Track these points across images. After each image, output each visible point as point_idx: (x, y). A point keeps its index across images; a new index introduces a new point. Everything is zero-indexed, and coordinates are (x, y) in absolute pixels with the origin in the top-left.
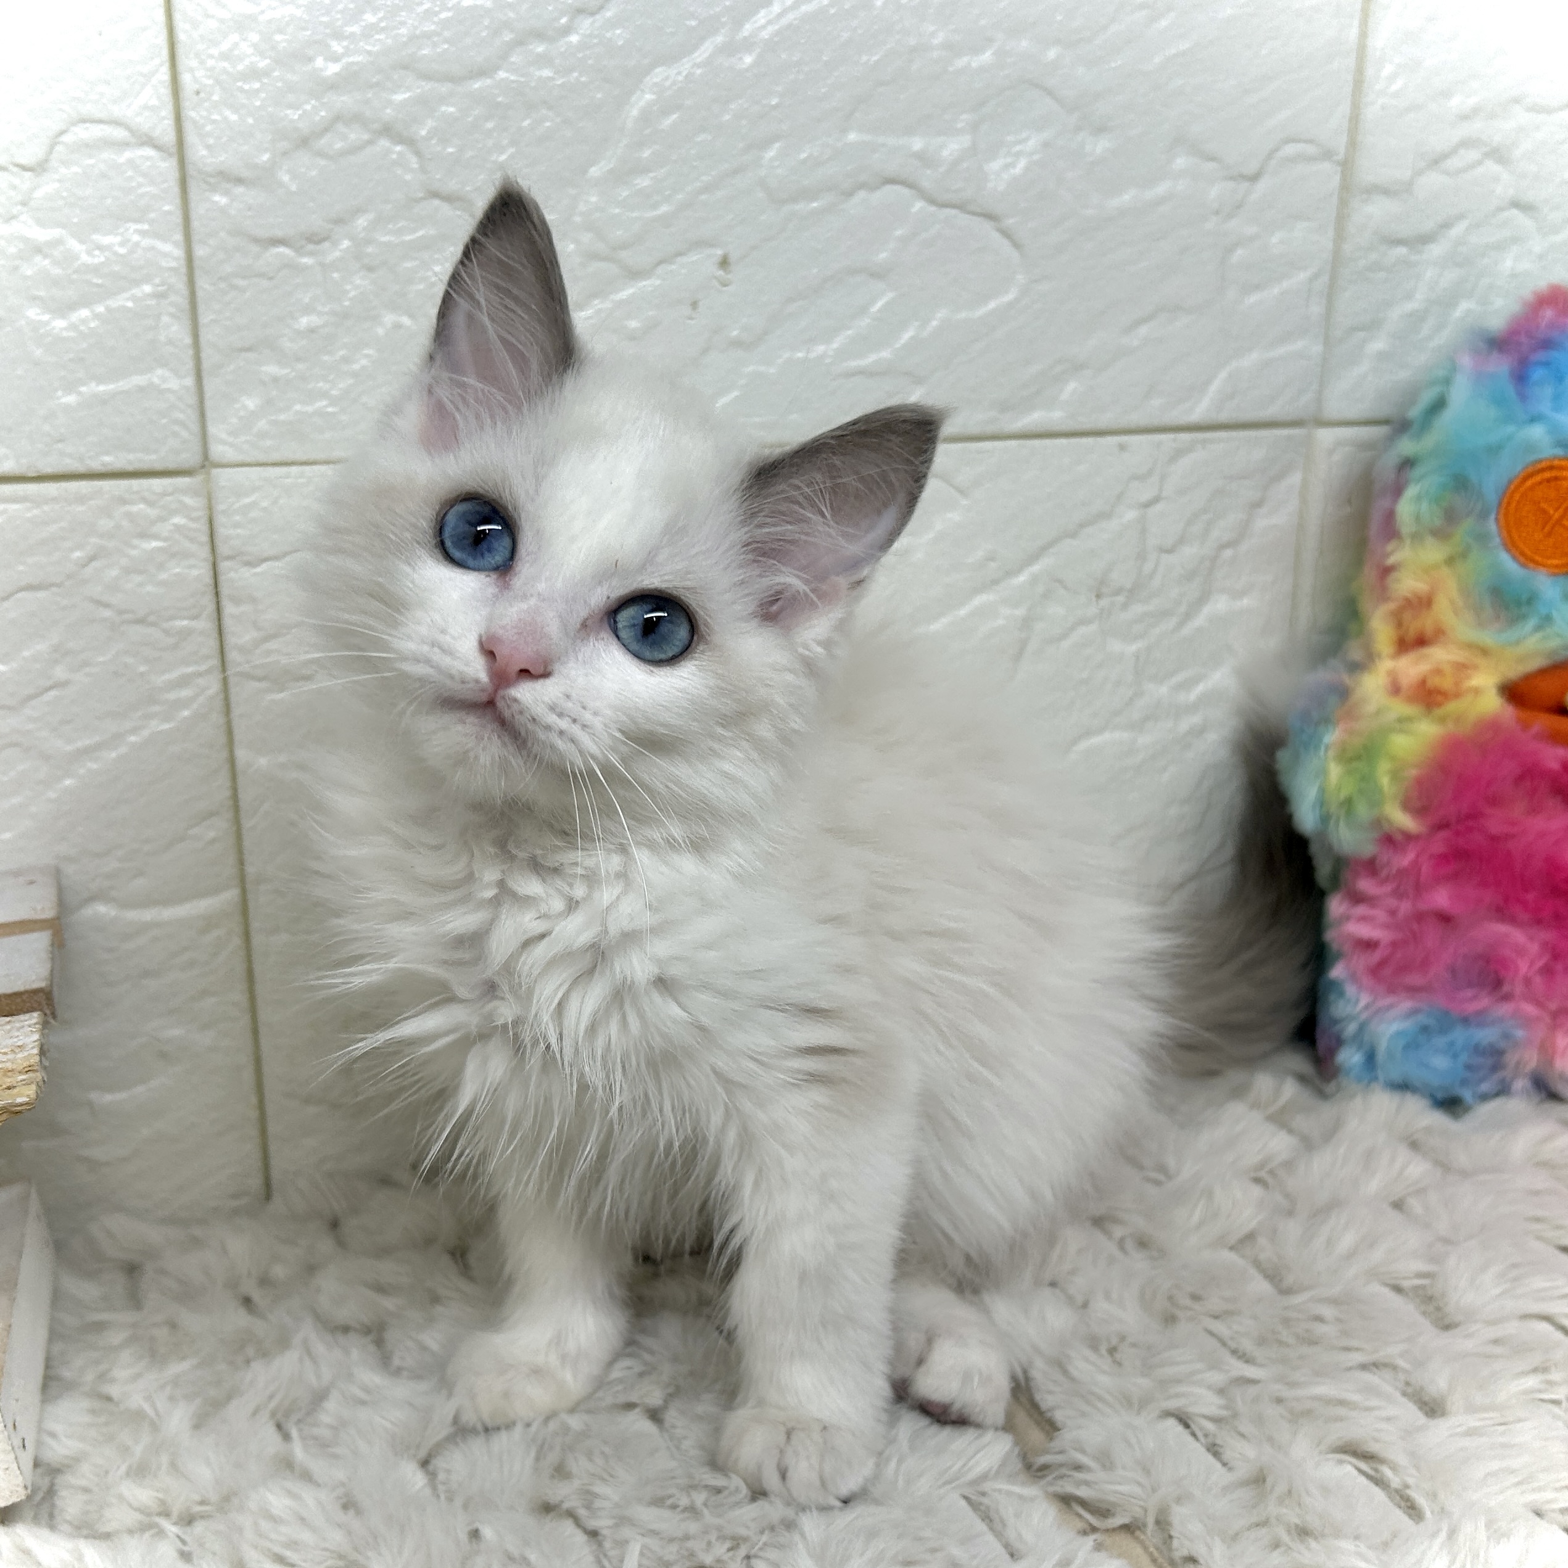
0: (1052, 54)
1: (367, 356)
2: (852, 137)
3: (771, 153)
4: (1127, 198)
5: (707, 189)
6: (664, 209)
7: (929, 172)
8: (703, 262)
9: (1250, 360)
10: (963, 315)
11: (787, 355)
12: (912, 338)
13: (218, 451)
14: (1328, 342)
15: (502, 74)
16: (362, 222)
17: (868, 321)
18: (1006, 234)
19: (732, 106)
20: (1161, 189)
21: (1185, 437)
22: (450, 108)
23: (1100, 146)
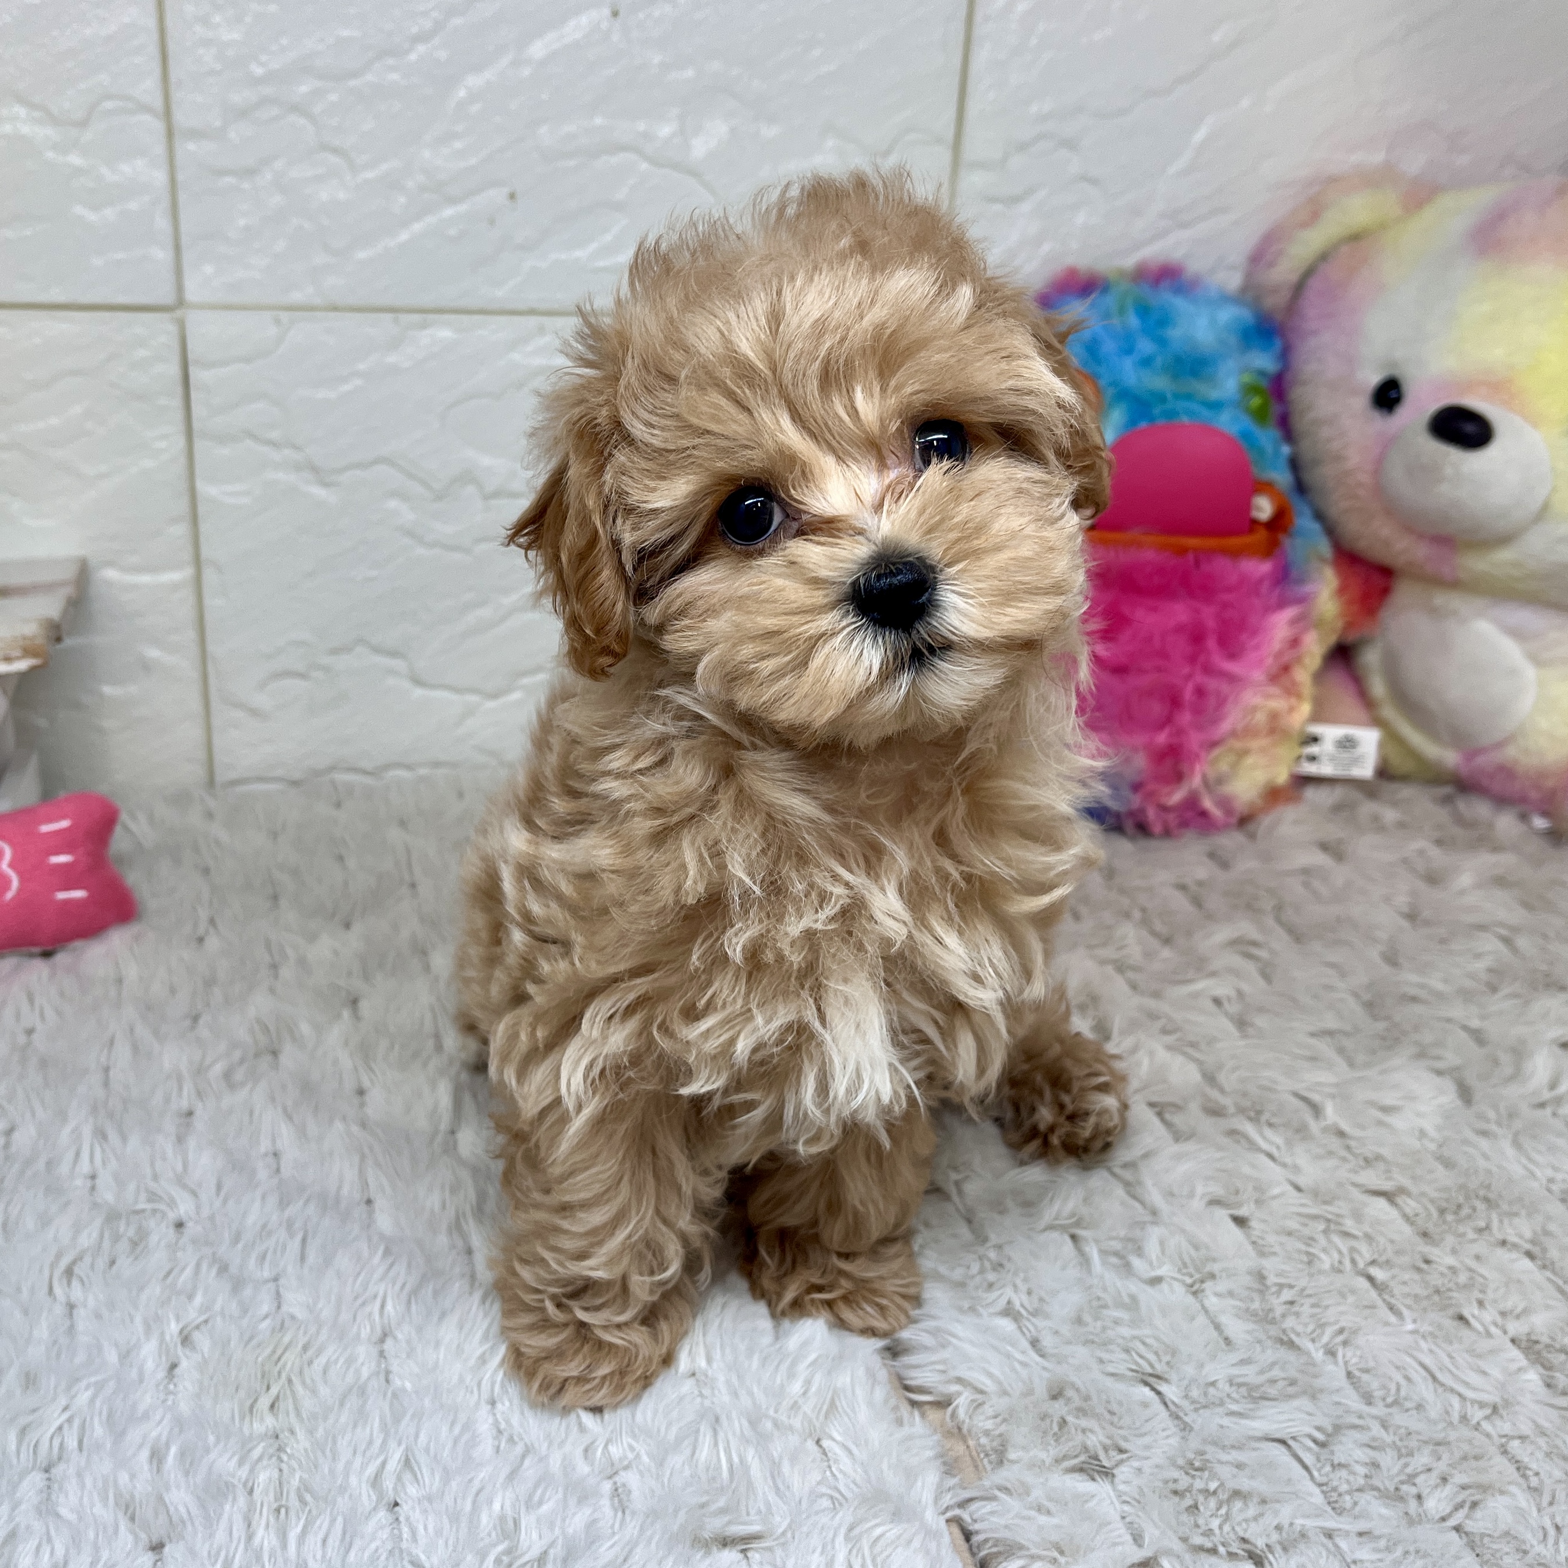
0: (735, 71)
2: (598, 121)
3: (543, 130)
5: (500, 150)
6: (473, 161)
7: (650, 144)
8: (497, 195)
11: (555, 256)
13: (190, 297)
15: (370, 77)
16: (279, 165)
17: (609, 237)
18: (706, 185)
22: (333, 97)
23: (772, 131)
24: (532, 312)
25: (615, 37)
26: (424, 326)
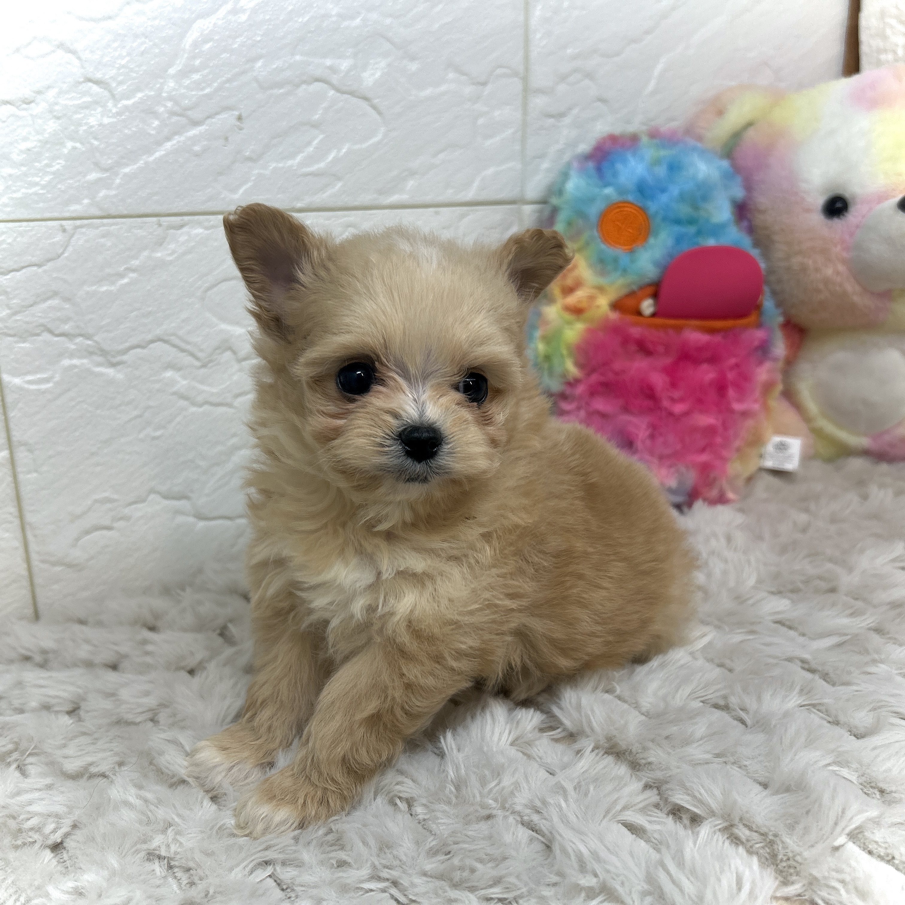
0: (388, 21)
1: (59, 164)
2: (298, 58)
3: (259, 64)
4: (428, 92)
5: (228, 81)
6: (207, 90)
7: (335, 76)
8: (229, 118)
9: (490, 171)
10: (357, 147)
11: (274, 165)
12: (334, 157)
14: (524, 163)
16: (51, 94)
17: (312, 149)
18: (374, 107)
19: (238, 40)
20: (443, 88)
21: (465, 208)
23: (414, 67)
26: (182, 226)
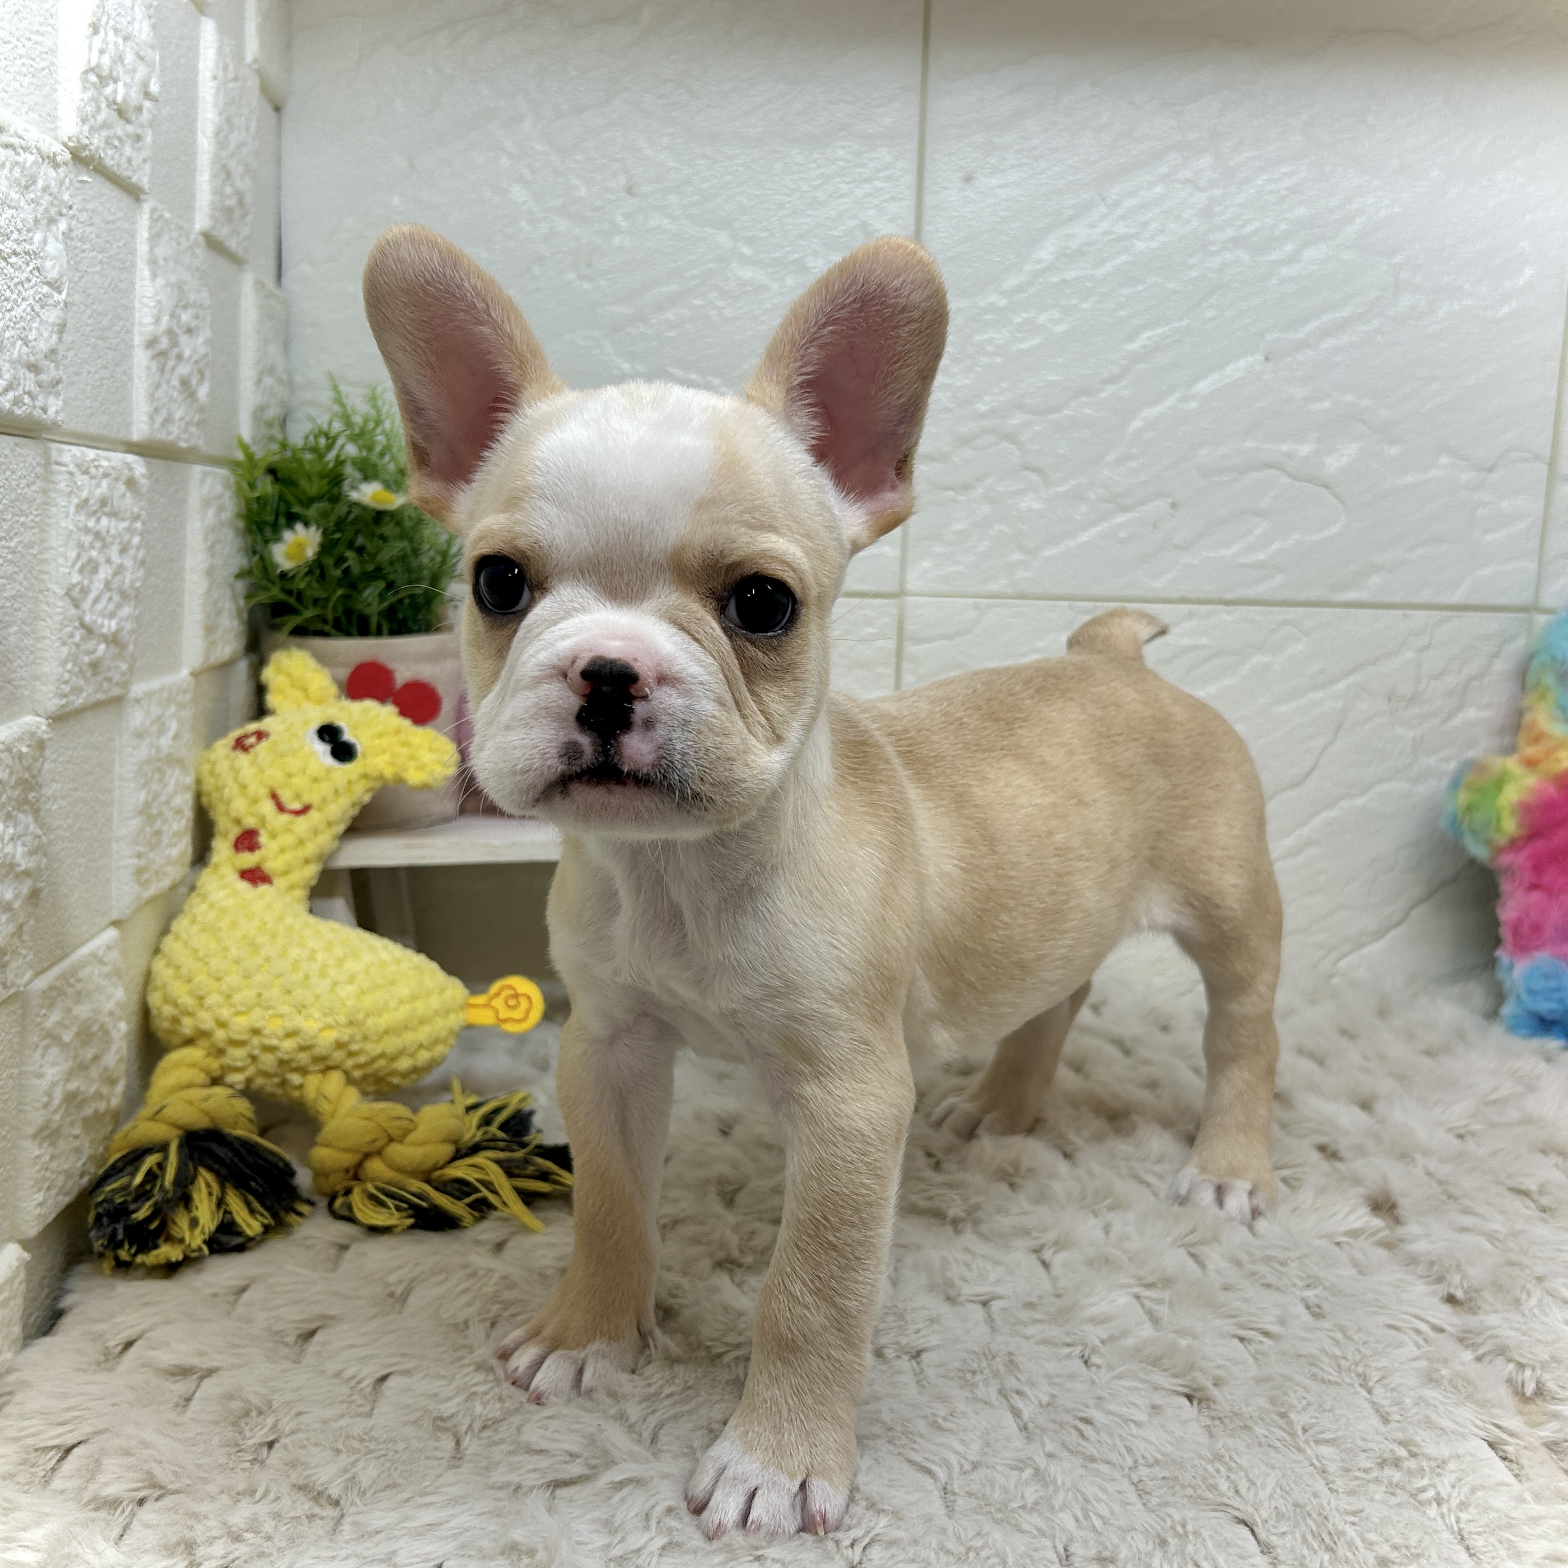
0: (1365, 402)
1: (984, 545)
2: (1249, 444)
3: (1203, 452)
4: (1410, 479)
5: (1166, 469)
6: (1145, 477)
7: (1291, 462)
8: (1161, 505)
9: (1488, 571)
11: (1205, 554)
12: (1277, 548)
13: (910, 587)
14: (1541, 563)
15: (1066, 412)
16: (989, 481)
17: (1252, 538)
18: (1335, 495)
19: (1183, 428)
20: (1432, 473)
21: (1446, 614)
22: (1037, 428)
23: (1394, 450)
24: (1184, 600)
25: (1266, 377)
